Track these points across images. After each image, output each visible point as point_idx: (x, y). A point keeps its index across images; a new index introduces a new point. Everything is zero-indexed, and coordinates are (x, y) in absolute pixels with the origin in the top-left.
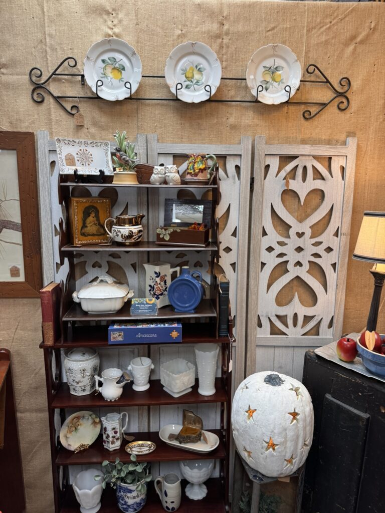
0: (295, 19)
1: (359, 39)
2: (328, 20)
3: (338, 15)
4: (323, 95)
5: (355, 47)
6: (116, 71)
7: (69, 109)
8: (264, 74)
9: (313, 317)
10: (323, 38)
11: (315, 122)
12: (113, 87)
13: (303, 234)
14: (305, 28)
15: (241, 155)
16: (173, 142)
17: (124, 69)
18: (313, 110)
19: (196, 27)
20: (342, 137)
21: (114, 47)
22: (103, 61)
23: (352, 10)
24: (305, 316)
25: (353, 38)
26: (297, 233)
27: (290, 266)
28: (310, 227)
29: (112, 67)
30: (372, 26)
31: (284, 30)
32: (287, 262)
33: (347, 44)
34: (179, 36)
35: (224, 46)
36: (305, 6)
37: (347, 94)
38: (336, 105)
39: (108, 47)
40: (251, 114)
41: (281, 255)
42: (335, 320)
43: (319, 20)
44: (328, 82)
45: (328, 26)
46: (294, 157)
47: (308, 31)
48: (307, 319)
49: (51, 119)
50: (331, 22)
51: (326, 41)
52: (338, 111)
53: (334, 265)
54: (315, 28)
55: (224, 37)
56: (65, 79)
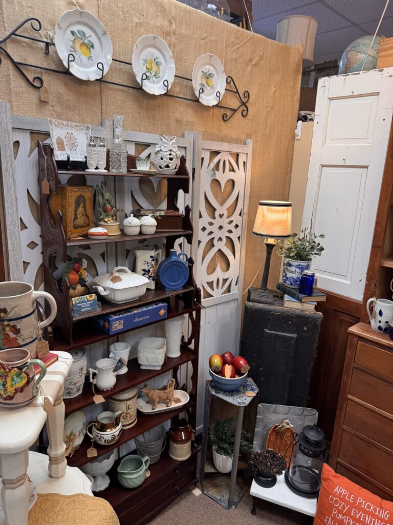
0: (218, 35)
1: (254, 62)
2: (237, 42)
3: (242, 40)
4: (234, 103)
5: (252, 68)
6: (85, 48)
7: (31, 80)
8: (202, 78)
9: (227, 279)
10: (235, 56)
11: (229, 123)
12: (81, 65)
13: (223, 215)
14: (224, 44)
15: (186, 148)
16: (132, 130)
17: (93, 47)
18: (229, 113)
19: (152, 20)
20: (244, 137)
21: (84, 20)
22: (73, 33)
23: (251, 38)
24: (224, 280)
25: (251, 60)
26: (220, 215)
27: (215, 242)
28: (227, 210)
29: (81, 41)
30: (261, 55)
31: (211, 41)
32: (213, 239)
33: (247, 65)
34: (137, 24)
35: (172, 44)
36: (224, 25)
37: (247, 104)
38: (241, 111)
39: (79, 19)
40: (190, 111)
41: (211, 233)
42: (240, 279)
43: (232, 40)
44: (237, 92)
45: (237, 46)
46: (218, 153)
47: (226, 47)
48: (225, 280)
49: (10, 89)
50: (239, 44)
51: (236, 59)
52: (241, 117)
53: (239, 238)
54: (230, 45)
55: (172, 36)
56: (25, 42)
